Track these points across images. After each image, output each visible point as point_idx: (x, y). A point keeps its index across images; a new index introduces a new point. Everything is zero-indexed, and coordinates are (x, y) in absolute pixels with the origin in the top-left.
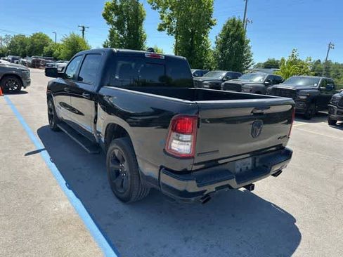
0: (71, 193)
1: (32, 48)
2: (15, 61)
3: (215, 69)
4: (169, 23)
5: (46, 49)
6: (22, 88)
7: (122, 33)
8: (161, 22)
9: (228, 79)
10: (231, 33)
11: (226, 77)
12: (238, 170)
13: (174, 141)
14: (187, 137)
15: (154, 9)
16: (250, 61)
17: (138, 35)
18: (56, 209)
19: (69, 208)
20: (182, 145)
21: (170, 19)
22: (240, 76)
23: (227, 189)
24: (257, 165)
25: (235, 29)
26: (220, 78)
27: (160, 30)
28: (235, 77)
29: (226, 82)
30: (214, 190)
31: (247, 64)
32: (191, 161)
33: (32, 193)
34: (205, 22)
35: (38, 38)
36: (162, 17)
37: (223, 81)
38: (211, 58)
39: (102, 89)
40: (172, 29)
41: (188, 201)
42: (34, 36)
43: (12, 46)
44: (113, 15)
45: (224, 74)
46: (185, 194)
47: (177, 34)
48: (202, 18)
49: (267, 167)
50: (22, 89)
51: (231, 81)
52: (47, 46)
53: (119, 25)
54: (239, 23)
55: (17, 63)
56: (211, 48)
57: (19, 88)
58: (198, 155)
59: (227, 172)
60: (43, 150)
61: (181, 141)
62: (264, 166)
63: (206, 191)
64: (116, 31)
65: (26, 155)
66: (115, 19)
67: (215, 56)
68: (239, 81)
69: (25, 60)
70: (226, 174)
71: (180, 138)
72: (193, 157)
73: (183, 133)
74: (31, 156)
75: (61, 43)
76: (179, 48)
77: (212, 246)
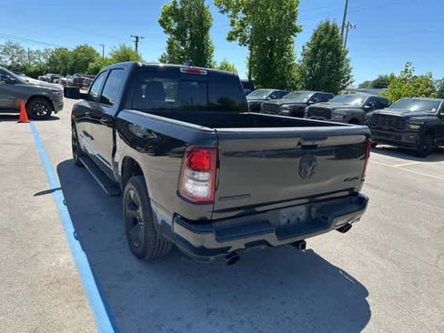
0: (77, 244)
1: (75, 64)
2: (55, 80)
3: (301, 89)
4: (241, 31)
5: (91, 65)
6: (53, 112)
7: (183, 43)
8: (231, 29)
9: (315, 102)
10: (323, 41)
11: (312, 99)
12: (284, 221)
13: (189, 181)
14: (204, 176)
15: (223, 12)
16: (348, 78)
17: (203, 47)
18: (54, 264)
19: (69, 264)
20: (198, 186)
21: (242, 24)
22: (332, 97)
23: (263, 247)
24: (313, 215)
25: (328, 36)
26: (305, 100)
27: (230, 39)
28: (325, 99)
29: (312, 105)
30: (244, 247)
31: (344, 82)
32: (209, 207)
33: (30, 242)
34: (288, 28)
35: (83, 52)
36: (233, 23)
37: (308, 104)
38: (296, 74)
39: (121, 113)
40: (245, 38)
41: (207, 260)
42: (78, 50)
43: (52, 62)
44: (172, 21)
45: (311, 94)
46: (203, 251)
47: (252, 44)
48: (283, 22)
49: (327, 219)
50: (53, 114)
51: (318, 105)
52: (92, 61)
53: (179, 34)
54: (334, 28)
55: (57, 82)
56: (296, 61)
57: (49, 113)
58: (220, 199)
59: (267, 223)
60: (58, 189)
61: (197, 180)
62: (323, 217)
63: (230, 247)
64: (176, 42)
65: (36, 195)
66: (174, 26)
67: (302, 72)
68: (329, 105)
69: (65, 79)
70: (264, 225)
71: (196, 177)
72: (212, 202)
73: (199, 170)
74: (41, 197)
75: (109, 57)
76: (255, 62)
77: (242, 322)
